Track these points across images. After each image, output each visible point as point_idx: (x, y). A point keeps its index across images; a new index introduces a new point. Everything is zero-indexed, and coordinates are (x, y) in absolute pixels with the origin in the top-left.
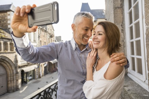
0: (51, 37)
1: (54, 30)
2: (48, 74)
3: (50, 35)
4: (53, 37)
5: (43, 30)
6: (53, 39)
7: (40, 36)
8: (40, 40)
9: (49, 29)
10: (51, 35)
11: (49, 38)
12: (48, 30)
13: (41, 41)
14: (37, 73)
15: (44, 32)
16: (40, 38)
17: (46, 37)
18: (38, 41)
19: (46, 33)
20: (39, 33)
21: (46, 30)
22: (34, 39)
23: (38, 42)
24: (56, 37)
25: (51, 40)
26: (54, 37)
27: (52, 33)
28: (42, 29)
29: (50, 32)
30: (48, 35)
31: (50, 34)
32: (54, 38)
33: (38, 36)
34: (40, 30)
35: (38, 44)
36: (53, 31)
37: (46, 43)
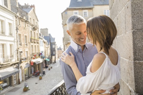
0: (34, 29)
1: (38, 20)
2: (31, 78)
3: (32, 27)
4: (36, 29)
5: (23, 20)
6: (36, 32)
7: (18, 28)
8: (18, 33)
9: (30, 18)
10: (34, 27)
11: (31, 31)
12: (29, 21)
13: (20, 35)
14: (15, 78)
15: (24, 23)
16: (18, 30)
17: (27, 30)
18: (15, 34)
19: (27, 23)
20: (17, 24)
21: (26, 20)
22: (10, 32)
23: (15, 36)
24: (41, 29)
25: (34, 33)
26: (38, 29)
27: (36, 24)
28: (20, 18)
29: (32, 23)
30: (30, 26)
31: (32, 25)
32: (38, 31)
33: (15, 28)
34: (18, 20)
35: (16, 38)
36: (36, 21)
37: (27, 37)
